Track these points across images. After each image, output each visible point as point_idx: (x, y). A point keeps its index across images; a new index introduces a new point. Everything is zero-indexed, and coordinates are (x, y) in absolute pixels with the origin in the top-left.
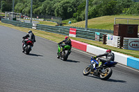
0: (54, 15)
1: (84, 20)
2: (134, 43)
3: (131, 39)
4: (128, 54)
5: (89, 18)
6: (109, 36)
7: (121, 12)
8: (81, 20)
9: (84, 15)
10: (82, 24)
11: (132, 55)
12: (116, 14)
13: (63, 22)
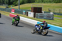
0: (4, 3)
1: (18, 5)
2: (40, 15)
3: (39, 14)
4: (38, 21)
5: (20, 4)
6: (29, 12)
7: (34, 2)
8: (17, 5)
9: (18, 3)
10: (17, 7)
11: (39, 21)
12: (32, 2)
13: (9, 6)
